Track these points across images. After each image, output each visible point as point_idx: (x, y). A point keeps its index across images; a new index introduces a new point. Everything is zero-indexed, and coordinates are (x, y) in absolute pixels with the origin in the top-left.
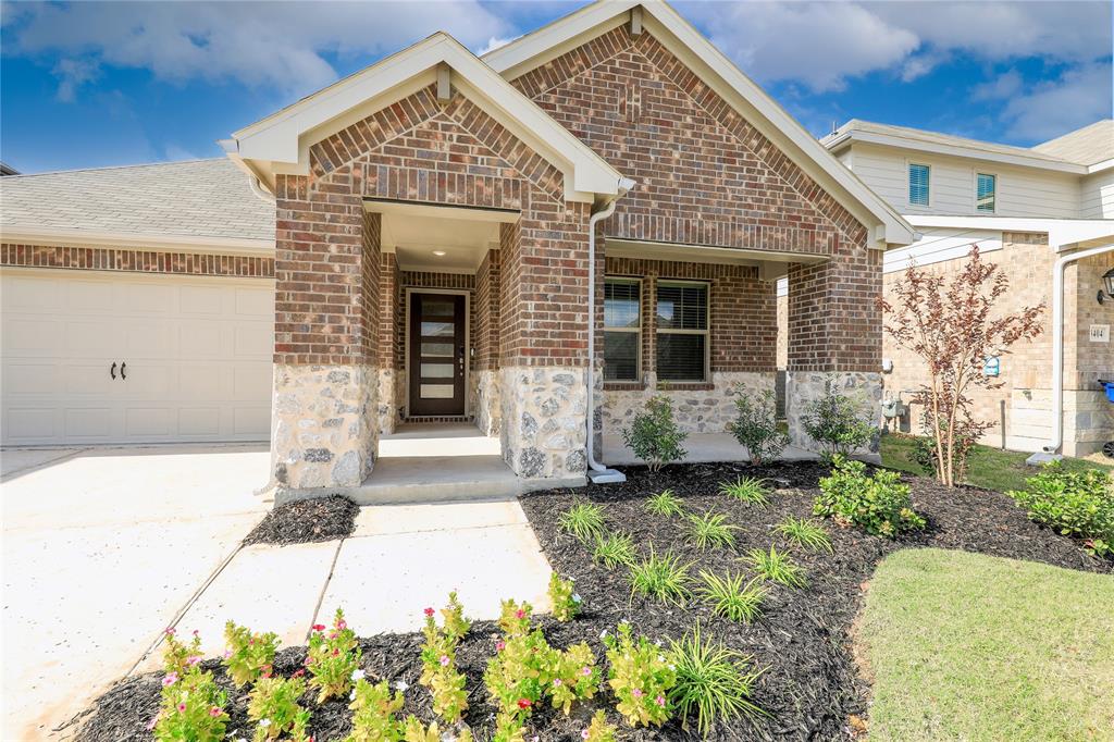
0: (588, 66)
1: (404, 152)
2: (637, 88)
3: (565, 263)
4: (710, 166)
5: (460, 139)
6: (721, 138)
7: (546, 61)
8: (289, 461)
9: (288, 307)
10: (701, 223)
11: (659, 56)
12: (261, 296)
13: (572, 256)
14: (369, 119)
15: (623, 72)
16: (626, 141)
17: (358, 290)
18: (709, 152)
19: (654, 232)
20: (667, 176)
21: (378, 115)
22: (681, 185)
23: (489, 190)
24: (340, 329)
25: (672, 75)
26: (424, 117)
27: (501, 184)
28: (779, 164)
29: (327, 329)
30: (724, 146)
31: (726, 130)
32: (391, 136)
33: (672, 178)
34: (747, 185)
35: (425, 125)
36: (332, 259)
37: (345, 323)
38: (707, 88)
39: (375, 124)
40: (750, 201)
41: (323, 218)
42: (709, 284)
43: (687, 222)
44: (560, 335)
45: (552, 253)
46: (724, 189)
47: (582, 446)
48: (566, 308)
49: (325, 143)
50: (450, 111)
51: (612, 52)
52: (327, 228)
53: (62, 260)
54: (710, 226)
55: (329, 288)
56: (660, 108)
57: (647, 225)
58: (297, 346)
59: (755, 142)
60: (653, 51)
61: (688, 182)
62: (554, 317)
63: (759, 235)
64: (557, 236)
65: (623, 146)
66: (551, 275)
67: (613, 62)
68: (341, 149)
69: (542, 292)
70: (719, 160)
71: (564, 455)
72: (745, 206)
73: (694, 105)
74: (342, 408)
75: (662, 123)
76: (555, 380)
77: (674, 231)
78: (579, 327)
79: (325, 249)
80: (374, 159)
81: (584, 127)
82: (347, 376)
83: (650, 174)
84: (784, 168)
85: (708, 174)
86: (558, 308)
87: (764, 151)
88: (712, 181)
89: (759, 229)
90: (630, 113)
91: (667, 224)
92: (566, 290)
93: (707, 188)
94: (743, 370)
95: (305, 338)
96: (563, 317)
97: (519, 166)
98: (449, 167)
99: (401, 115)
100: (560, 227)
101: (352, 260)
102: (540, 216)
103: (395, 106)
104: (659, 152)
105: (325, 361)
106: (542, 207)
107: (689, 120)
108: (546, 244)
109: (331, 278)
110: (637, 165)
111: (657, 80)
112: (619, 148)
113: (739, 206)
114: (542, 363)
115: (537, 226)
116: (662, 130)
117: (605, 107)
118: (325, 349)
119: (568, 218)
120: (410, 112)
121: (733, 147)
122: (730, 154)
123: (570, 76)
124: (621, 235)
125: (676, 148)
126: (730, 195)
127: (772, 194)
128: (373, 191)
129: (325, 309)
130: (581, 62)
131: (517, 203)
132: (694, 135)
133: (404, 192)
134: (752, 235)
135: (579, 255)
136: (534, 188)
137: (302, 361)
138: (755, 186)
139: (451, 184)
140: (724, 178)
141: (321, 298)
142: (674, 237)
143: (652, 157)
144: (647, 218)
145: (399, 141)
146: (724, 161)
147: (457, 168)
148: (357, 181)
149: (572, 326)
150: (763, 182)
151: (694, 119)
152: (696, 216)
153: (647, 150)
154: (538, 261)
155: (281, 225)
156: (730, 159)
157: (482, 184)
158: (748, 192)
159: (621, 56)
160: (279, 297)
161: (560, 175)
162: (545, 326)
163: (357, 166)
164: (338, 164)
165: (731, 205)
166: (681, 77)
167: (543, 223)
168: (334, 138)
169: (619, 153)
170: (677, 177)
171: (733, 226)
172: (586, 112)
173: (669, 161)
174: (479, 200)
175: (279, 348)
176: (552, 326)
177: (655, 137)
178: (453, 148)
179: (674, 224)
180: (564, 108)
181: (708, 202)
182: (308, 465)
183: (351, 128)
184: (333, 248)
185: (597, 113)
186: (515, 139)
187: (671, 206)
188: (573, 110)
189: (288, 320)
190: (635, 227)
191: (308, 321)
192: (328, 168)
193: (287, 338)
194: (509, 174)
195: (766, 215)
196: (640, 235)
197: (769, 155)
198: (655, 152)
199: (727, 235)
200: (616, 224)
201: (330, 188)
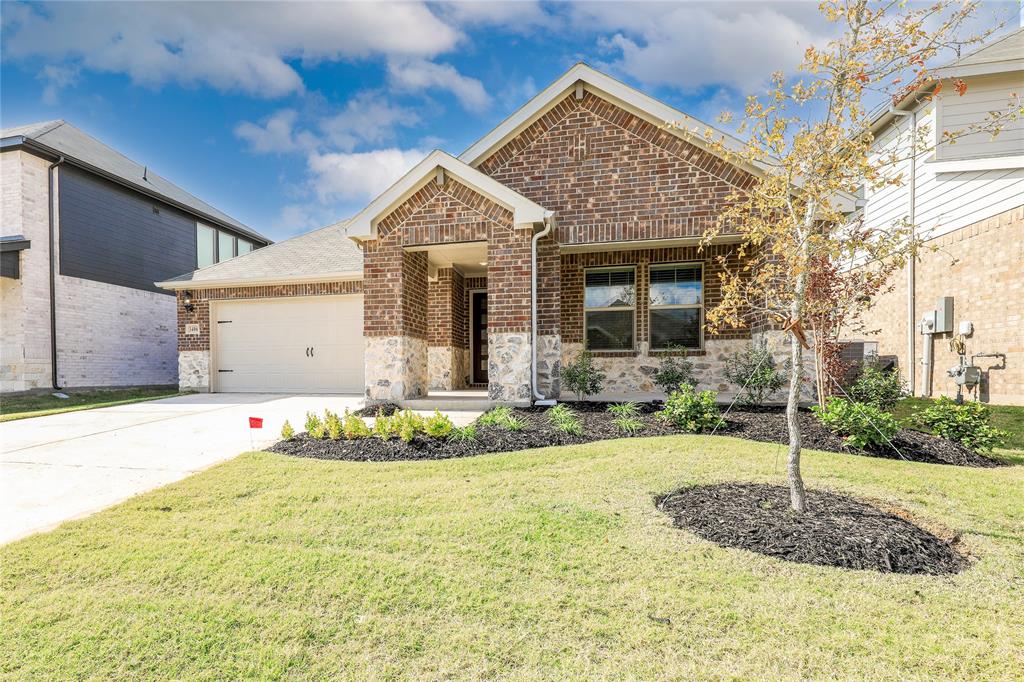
0: (546, 129)
1: (422, 218)
2: (583, 136)
3: (515, 268)
4: (645, 179)
5: (451, 204)
6: (655, 156)
7: (516, 135)
8: (371, 386)
9: (369, 308)
10: (636, 224)
11: (600, 108)
12: (356, 303)
13: (520, 264)
14: (405, 203)
15: (572, 127)
16: (574, 175)
17: (400, 296)
18: (644, 168)
19: (597, 236)
20: (608, 193)
21: (409, 200)
22: (620, 198)
23: (469, 231)
24: (392, 317)
25: (611, 119)
26: (432, 196)
27: (475, 226)
28: (711, 165)
29: (387, 318)
30: (657, 161)
31: (659, 148)
32: (415, 210)
33: (612, 194)
34: (679, 187)
35: (432, 200)
36: (389, 281)
37: (395, 314)
38: (641, 120)
39: (407, 206)
40: (682, 200)
41: (384, 260)
42: (703, 263)
43: (625, 225)
44: (512, 313)
45: (506, 263)
46: (658, 195)
47: (528, 382)
48: (516, 296)
49: (384, 221)
50: (445, 190)
51: (564, 115)
52: (386, 265)
53: (285, 292)
54: (645, 225)
55: (388, 296)
56: (602, 145)
57: (591, 232)
58: (374, 328)
59: (686, 153)
60: (595, 105)
61: (627, 194)
62: (508, 302)
63: (690, 225)
64: (510, 252)
65: (572, 179)
66: (506, 276)
67: (564, 122)
68: (392, 223)
69: (500, 287)
70: (653, 173)
71: (516, 387)
72: (677, 204)
73: (630, 136)
74: (394, 359)
75: (603, 156)
76: (509, 341)
77: (614, 233)
78: (524, 307)
79: (385, 276)
80: (407, 224)
81: (543, 172)
82: (396, 341)
83: (594, 195)
84: (716, 167)
85: (644, 185)
86: (511, 297)
87: (695, 157)
88: (647, 190)
89: (690, 220)
90: (577, 155)
91: (608, 229)
92: (516, 285)
93: (642, 196)
94: (738, 337)
95: (377, 323)
96: (514, 302)
97: (485, 214)
98: (446, 222)
99: (420, 198)
100: (511, 246)
101: (397, 280)
102: (499, 241)
103: (417, 194)
104: (601, 178)
105: (386, 334)
106: (500, 236)
107: (626, 148)
108: (502, 258)
109: (388, 291)
110: (583, 190)
111: (599, 125)
112: (569, 181)
113: (671, 205)
114: (501, 331)
115: (497, 247)
116: (603, 161)
117: (558, 155)
118: (386, 328)
119: (517, 240)
120: (425, 195)
121: (666, 160)
122: (664, 166)
123: (533, 140)
124: (571, 241)
125: (615, 171)
126: (663, 198)
127: (703, 191)
128: (407, 242)
129: (386, 307)
130: (541, 129)
131: (485, 236)
132: (631, 158)
133: (422, 240)
134: (684, 226)
135: (524, 262)
136: (495, 225)
137: (376, 334)
138: (687, 187)
139: (447, 231)
140: (657, 185)
141: (384, 302)
142: (613, 238)
143: (596, 182)
144: (591, 227)
145: (420, 212)
146: (658, 173)
147: (450, 221)
148: (399, 238)
149: (520, 307)
150: (694, 182)
151: (630, 147)
152: (633, 219)
153: (591, 178)
154: (498, 269)
155: (366, 266)
156: (663, 169)
157: (464, 228)
158: (680, 193)
159: (570, 117)
160: (365, 302)
161: (511, 214)
162: (503, 308)
163: (399, 230)
164: (390, 230)
165: (663, 205)
166: (618, 118)
167: (501, 245)
168: (388, 217)
169: (569, 184)
170: (616, 193)
171: (666, 222)
172: (545, 162)
173: (609, 182)
174: (463, 238)
175: (366, 328)
176: (507, 308)
177: (597, 167)
178: (448, 210)
179: (614, 228)
180: (529, 163)
181: (643, 207)
182: (379, 388)
183: (397, 211)
184: (389, 275)
185: (552, 161)
186: (483, 197)
187: (612, 215)
188: (536, 162)
189: (370, 314)
190: (582, 234)
191: (378, 314)
192: (386, 233)
193: (369, 323)
194: (480, 219)
195: (698, 208)
196: (586, 239)
197: (700, 159)
198: (597, 178)
199: (660, 230)
200: (568, 235)
201: (387, 244)
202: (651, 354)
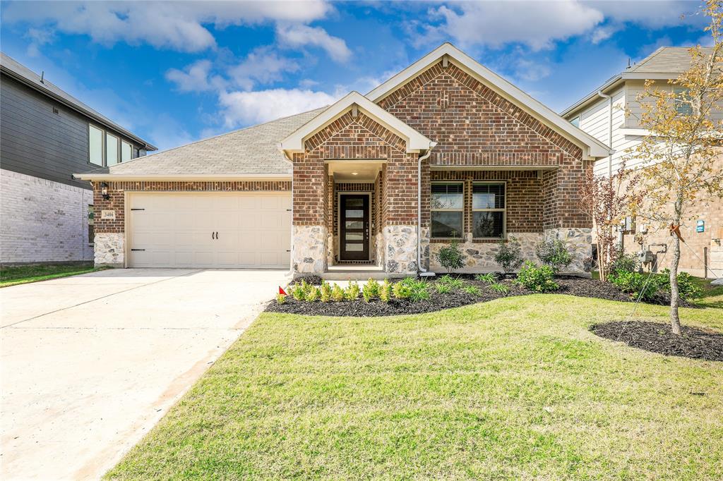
0: (422, 85)
1: (339, 140)
2: (447, 92)
3: (407, 180)
4: (486, 125)
5: (361, 131)
6: (492, 111)
7: (402, 87)
8: (298, 262)
9: (297, 204)
10: (481, 154)
11: (458, 74)
12: (285, 200)
13: (410, 177)
14: (326, 128)
15: (440, 85)
16: (441, 118)
17: (322, 196)
18: (485, 118)
19: (455, 161)
20: (463, 133)
21: (330, 126)
22: (470, 136)
23: (374, 152)
24: (316, 212)
25: (465, 83)
26: (347, 124)
27: (379, 149)
28: (526, 120)
29: (311, 212)
30: (494, 114)
31: (495, 106)
32: (334, 134)
33: (465, 133)
34: (507, 133)
35: (347, 127)
36: (313, 184)
37: (318, 209)
38: (484, 86)
39: (328, 130)
40: (509, 141)
41: (309, 168)
42: (506, 182)
43: (473, 155)
44: (404, 211)
45: (401, 176)
46: (494, 136)
47: (415, 260)
48: (407, 200)
49: (310, 139)
50: (357, 121)
51: (434, 76)
52: (311, 172)
53: (195, 187)
54: (486, 156)
55: (311, 196)
56: (459, 100)
57: (452, 158)
58: (301, 218)
59: (512, 110)
60: (455, 72)
61: (474, 134)
62: (402, 204)
63: (514, 158)
64: (403, 168)
65: (439, 121)
66: (401, 186)
67: (434, 81)
68: (316, 141)
69: (396, 193)
70: (491, 122)
71: (407, 264)
72: (506, 144)
73: (477, 96)
74: (317, 242)
75: (460, 107)
76: (403, 231)
77: (466, 159)
78: (413, 208)
79: (310, 180)
80: (328, 143)
81: (420, 114)
82: (319, 229)
83: (454, 133)
84: (529, 122)
85: (485, 129)
86: (404, 200)
87: (517, 114)
88: (487, 133)
89: (514, 155)
90: (442, 105)
91: (462, 156)
92: (407, 192)
93: (484, 136)
94: (527, 231)
95: (303, 215)
96: (406, 203)
97: (386, 140)
98: (357, 144)
99: (338, 125)
100: (404, 164)
101: (320, 184)
102: (395, 161)
103: (336, 121)
104: (458, 122)
105: (311, 224)
106: (396, 157)
107: (474, 103)
108: (398, 172)
109: (313, 192)
110: (446, 129)
111: (457, 86)
112: (437, 122)
113: (502, 144)
114: (397, 224)
115: (394, 165)
116: (459, 111)
117: (430, 103)
118: (311, 219)
119: (408, 160)
120: (342, 123)
121: (499, 114)
122: (498, 118)
123: (413, 91)
124: (438, 163)
125: (467, 118)
126: (497, 139)
127: (522, 136)
128: (328, 156)
129: (310, 204)
130: (418, 84)
131: (386, 156)
132: (477, 111)
133: (339, 156)
134: (510, 158)
135: (413, 176)
136: (393, 148)
137: (302, 224)
138: (512, 133)
139: (358, 150)
140: (494, 130)
141: (309, 200)
142: (466, 163)
143: (455, 124)
144: (452, 154)
145: (338, 135)
146: (494, 122)
147: (361, 144)
148: (322, 153)
149: (410, 207)
150: (516, 130)
151: (477, 103)
152: (478, 151)
153: (452, 121)
154: (395, 180)
155: (295, 172)
156: (498, 120)
157: (371, 149)
158: (508, 136)
159: (438, 78)
160: (294, 200)
161: (404, 142)
162: (398, 207)
163: (322, 147)
164: (315, 147)
165: (498, 144)
166: (469, 83)
167: (397, 163)
168: (313, 137)
169: (437, 124)
170: (468, 133)
171: (499, 155)
172: (421, 107)
173: (463, 125)
174: (370, 156)
175: (294, 219)
176: (401, 207)
177: (456, 114)
178: (359, 135)
179: (466, 156)
180: (410, 107)
181: (485, 144)
182: (305, 263)
183: (320, 133)
184: (313, 180)
185: (426, 107)
186: (385, 129)
187: (465, 148)
188: (414, 107)
189: (297, 209)
190: (445, 159)
191: (304, 209)
192: (311, 149)
193: (297, 216)
194: (382, 144)
195: (518, 147)
196: (448, 163)
197: (520, 116)
198: (456, 122)
199: (495, 159)
200: (436, 158)
201: (312, 157)
202: (474, 241)
